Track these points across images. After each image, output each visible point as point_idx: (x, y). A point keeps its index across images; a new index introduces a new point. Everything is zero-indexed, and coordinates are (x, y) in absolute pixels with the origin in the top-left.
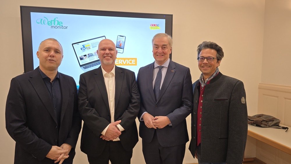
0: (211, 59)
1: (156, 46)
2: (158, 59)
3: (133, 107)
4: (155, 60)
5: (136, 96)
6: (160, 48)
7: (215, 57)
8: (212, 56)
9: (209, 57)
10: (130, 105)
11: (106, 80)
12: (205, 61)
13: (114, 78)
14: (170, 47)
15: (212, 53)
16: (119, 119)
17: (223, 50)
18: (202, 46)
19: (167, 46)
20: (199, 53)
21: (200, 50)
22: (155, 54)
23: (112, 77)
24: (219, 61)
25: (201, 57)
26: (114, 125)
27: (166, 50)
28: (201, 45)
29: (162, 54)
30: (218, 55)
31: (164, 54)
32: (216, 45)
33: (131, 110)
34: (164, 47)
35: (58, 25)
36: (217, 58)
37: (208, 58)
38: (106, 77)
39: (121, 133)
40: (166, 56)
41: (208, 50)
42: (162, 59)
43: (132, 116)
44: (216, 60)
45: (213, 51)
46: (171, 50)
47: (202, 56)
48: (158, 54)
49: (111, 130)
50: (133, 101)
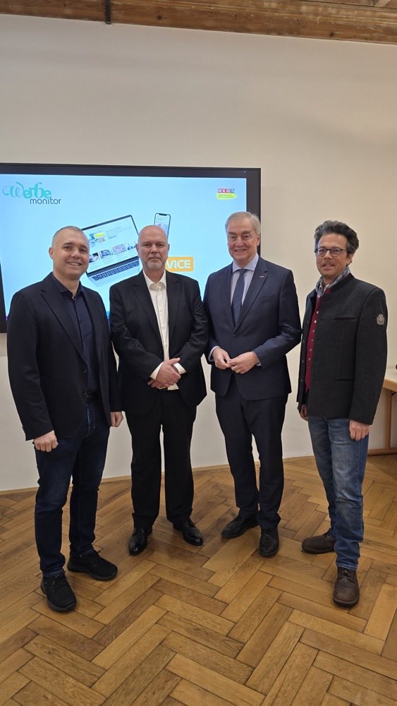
0: (336, 251)
1: (233, 236)
2: (238, 257)
3: (198, 337)
4: (232, 259)
5: (202, 320)
6: (239, 238)
7: (344, 249)
8: (338, 246)
9: (334, 248)
10: (193, 335)
11: (153, 294)
12: (328, 254)
13: (165, 291)
14: (256, 234)
15: (338, 241)
16: (177, 355)
17: (359, 237)
18: (323, 228)
19: (251, 233)
20: (317, 241)
21: (318, 236)
22: (233, 249)
23: (162, 290)
24: (351, 255)
25: (320, 247)
26: (169, 364)
27: (250, 241)
28: (322, 226)
29: (244, 248)
30: (349, 244)
31: (246, 247)
32: (347, 228)
33: (195, 343)
34: (245, 235)
35: (44, 198)
36: (347, 249)
37: (333, 250)
38: (153, 289)
39: (180, 376)
40: (250, 250)
41: (332, 236)
42: (244, 256)
43: (197, 350)
44: (345, 254)
45: (341, 238)
46: (259, 239)
47: (321, 245)
48: (236, 248)
49: (164, 372)
50: (198, 328)
